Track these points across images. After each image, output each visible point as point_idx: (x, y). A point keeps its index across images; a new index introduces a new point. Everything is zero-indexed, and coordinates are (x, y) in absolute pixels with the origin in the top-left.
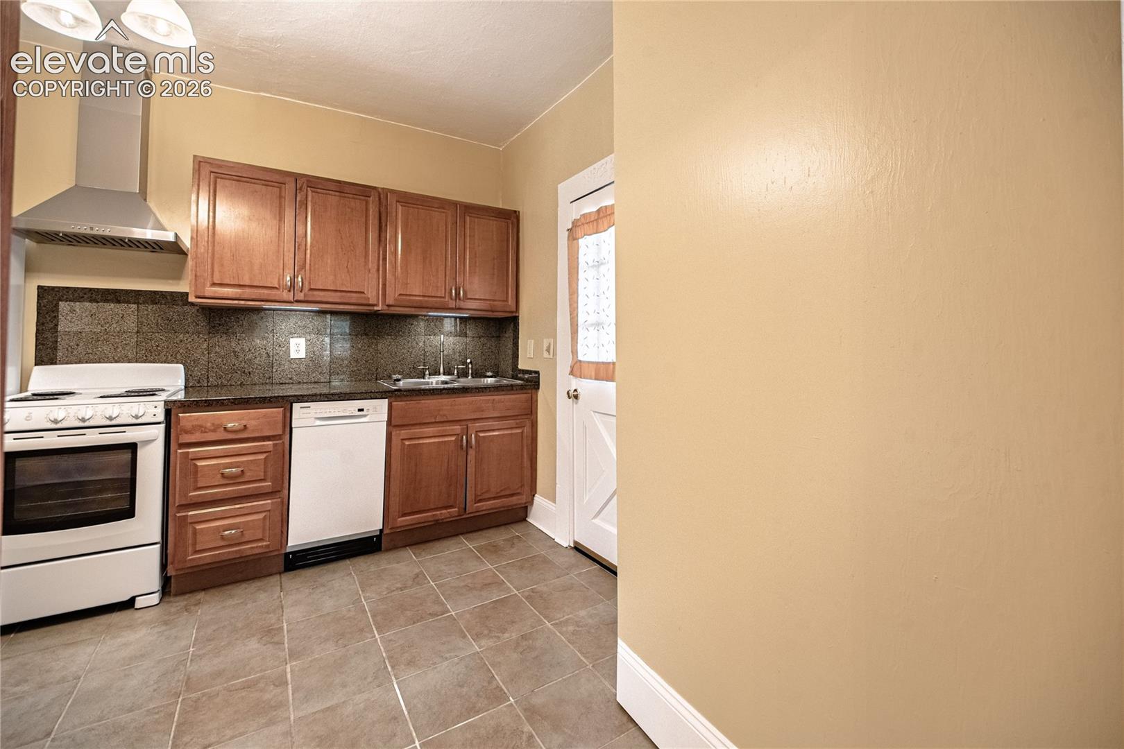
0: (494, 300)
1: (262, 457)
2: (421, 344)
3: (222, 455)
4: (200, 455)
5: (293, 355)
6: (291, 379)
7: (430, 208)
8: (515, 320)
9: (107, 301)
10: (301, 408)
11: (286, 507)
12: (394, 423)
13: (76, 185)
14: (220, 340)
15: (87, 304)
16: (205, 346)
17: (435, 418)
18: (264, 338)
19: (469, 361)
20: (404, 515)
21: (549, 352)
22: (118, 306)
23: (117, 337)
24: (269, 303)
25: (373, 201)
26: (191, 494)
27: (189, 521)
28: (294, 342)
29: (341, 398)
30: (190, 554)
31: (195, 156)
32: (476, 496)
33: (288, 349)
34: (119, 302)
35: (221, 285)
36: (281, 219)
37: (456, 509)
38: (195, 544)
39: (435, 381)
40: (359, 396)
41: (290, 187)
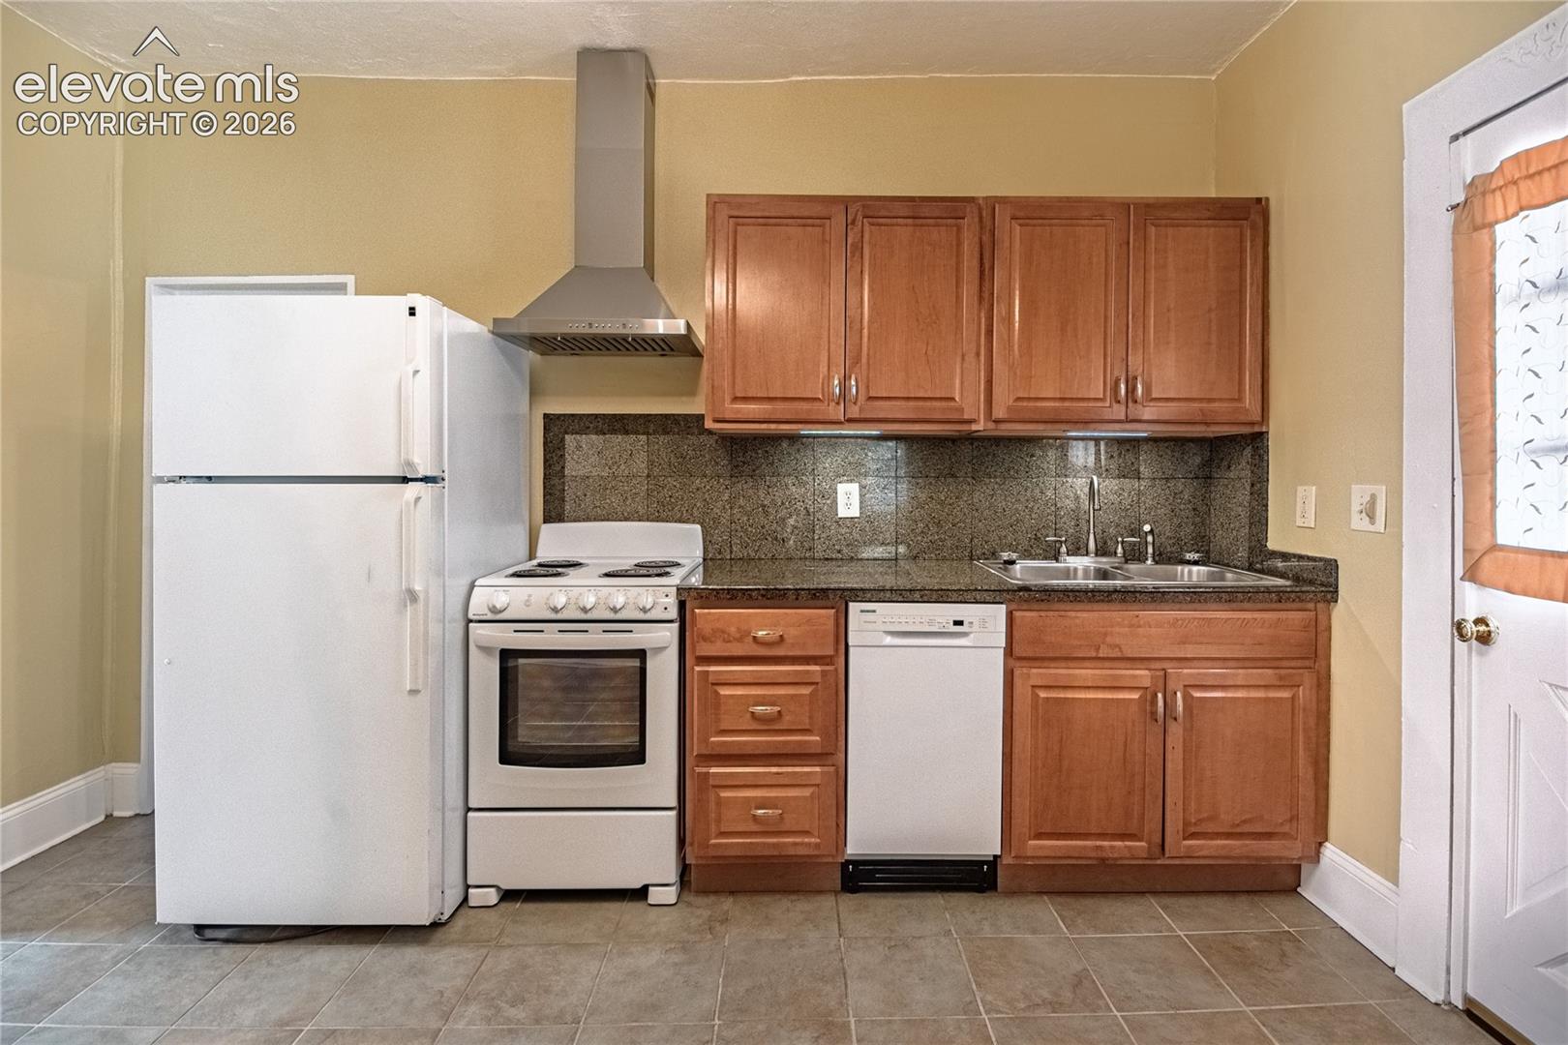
0: (1210, 400)
1: (806, 691)
2: (1049, 493)
3: (752, 681)
4: (723, 678)
5: (842, 512)
6: (839, 552)
7: (1075, 221)
8: (1255, 442)
9: (614, 432)
10: (862, 611)
11: (842, 783)
12: (1018, 651)
13: (576, 267)
14: (743, 486)
15: (594, 437)
16: (726, 497)
17: (1098, 649)
18: (803, 484)
19: (1147, 528)
20: (1039, 836)
21: (1372, 518)
22: (626, 438)
23: (626, 484)
24: (810, 426)
25: (970, 225)
26: (712, 739)
27: (711, 782)
28: (843, 489)
29: (925, 599)
30: (713, 835)
31: (708, 195)
32: (1186, 824)
33: (835, 502)
34: (627, 433)
35: (745, 399)
36: (825, 278)
37: (1143, 844)
38: (719, 821)
39: (1080, 567)
40: (955, 596)
41: (839, 220)
